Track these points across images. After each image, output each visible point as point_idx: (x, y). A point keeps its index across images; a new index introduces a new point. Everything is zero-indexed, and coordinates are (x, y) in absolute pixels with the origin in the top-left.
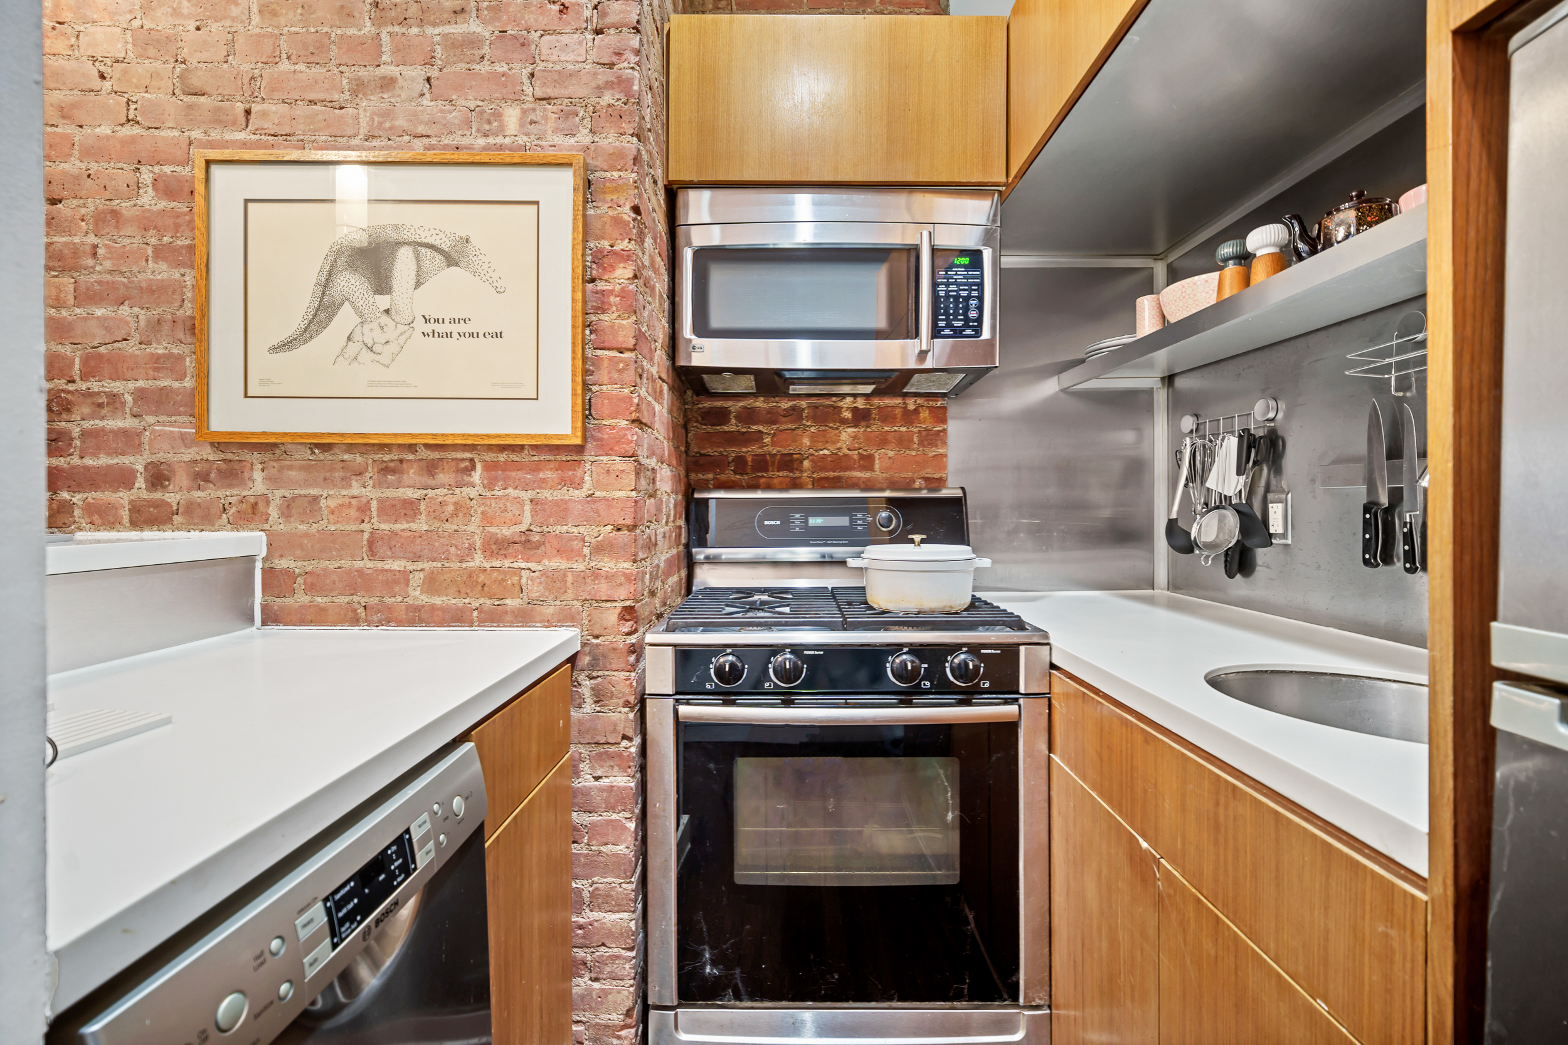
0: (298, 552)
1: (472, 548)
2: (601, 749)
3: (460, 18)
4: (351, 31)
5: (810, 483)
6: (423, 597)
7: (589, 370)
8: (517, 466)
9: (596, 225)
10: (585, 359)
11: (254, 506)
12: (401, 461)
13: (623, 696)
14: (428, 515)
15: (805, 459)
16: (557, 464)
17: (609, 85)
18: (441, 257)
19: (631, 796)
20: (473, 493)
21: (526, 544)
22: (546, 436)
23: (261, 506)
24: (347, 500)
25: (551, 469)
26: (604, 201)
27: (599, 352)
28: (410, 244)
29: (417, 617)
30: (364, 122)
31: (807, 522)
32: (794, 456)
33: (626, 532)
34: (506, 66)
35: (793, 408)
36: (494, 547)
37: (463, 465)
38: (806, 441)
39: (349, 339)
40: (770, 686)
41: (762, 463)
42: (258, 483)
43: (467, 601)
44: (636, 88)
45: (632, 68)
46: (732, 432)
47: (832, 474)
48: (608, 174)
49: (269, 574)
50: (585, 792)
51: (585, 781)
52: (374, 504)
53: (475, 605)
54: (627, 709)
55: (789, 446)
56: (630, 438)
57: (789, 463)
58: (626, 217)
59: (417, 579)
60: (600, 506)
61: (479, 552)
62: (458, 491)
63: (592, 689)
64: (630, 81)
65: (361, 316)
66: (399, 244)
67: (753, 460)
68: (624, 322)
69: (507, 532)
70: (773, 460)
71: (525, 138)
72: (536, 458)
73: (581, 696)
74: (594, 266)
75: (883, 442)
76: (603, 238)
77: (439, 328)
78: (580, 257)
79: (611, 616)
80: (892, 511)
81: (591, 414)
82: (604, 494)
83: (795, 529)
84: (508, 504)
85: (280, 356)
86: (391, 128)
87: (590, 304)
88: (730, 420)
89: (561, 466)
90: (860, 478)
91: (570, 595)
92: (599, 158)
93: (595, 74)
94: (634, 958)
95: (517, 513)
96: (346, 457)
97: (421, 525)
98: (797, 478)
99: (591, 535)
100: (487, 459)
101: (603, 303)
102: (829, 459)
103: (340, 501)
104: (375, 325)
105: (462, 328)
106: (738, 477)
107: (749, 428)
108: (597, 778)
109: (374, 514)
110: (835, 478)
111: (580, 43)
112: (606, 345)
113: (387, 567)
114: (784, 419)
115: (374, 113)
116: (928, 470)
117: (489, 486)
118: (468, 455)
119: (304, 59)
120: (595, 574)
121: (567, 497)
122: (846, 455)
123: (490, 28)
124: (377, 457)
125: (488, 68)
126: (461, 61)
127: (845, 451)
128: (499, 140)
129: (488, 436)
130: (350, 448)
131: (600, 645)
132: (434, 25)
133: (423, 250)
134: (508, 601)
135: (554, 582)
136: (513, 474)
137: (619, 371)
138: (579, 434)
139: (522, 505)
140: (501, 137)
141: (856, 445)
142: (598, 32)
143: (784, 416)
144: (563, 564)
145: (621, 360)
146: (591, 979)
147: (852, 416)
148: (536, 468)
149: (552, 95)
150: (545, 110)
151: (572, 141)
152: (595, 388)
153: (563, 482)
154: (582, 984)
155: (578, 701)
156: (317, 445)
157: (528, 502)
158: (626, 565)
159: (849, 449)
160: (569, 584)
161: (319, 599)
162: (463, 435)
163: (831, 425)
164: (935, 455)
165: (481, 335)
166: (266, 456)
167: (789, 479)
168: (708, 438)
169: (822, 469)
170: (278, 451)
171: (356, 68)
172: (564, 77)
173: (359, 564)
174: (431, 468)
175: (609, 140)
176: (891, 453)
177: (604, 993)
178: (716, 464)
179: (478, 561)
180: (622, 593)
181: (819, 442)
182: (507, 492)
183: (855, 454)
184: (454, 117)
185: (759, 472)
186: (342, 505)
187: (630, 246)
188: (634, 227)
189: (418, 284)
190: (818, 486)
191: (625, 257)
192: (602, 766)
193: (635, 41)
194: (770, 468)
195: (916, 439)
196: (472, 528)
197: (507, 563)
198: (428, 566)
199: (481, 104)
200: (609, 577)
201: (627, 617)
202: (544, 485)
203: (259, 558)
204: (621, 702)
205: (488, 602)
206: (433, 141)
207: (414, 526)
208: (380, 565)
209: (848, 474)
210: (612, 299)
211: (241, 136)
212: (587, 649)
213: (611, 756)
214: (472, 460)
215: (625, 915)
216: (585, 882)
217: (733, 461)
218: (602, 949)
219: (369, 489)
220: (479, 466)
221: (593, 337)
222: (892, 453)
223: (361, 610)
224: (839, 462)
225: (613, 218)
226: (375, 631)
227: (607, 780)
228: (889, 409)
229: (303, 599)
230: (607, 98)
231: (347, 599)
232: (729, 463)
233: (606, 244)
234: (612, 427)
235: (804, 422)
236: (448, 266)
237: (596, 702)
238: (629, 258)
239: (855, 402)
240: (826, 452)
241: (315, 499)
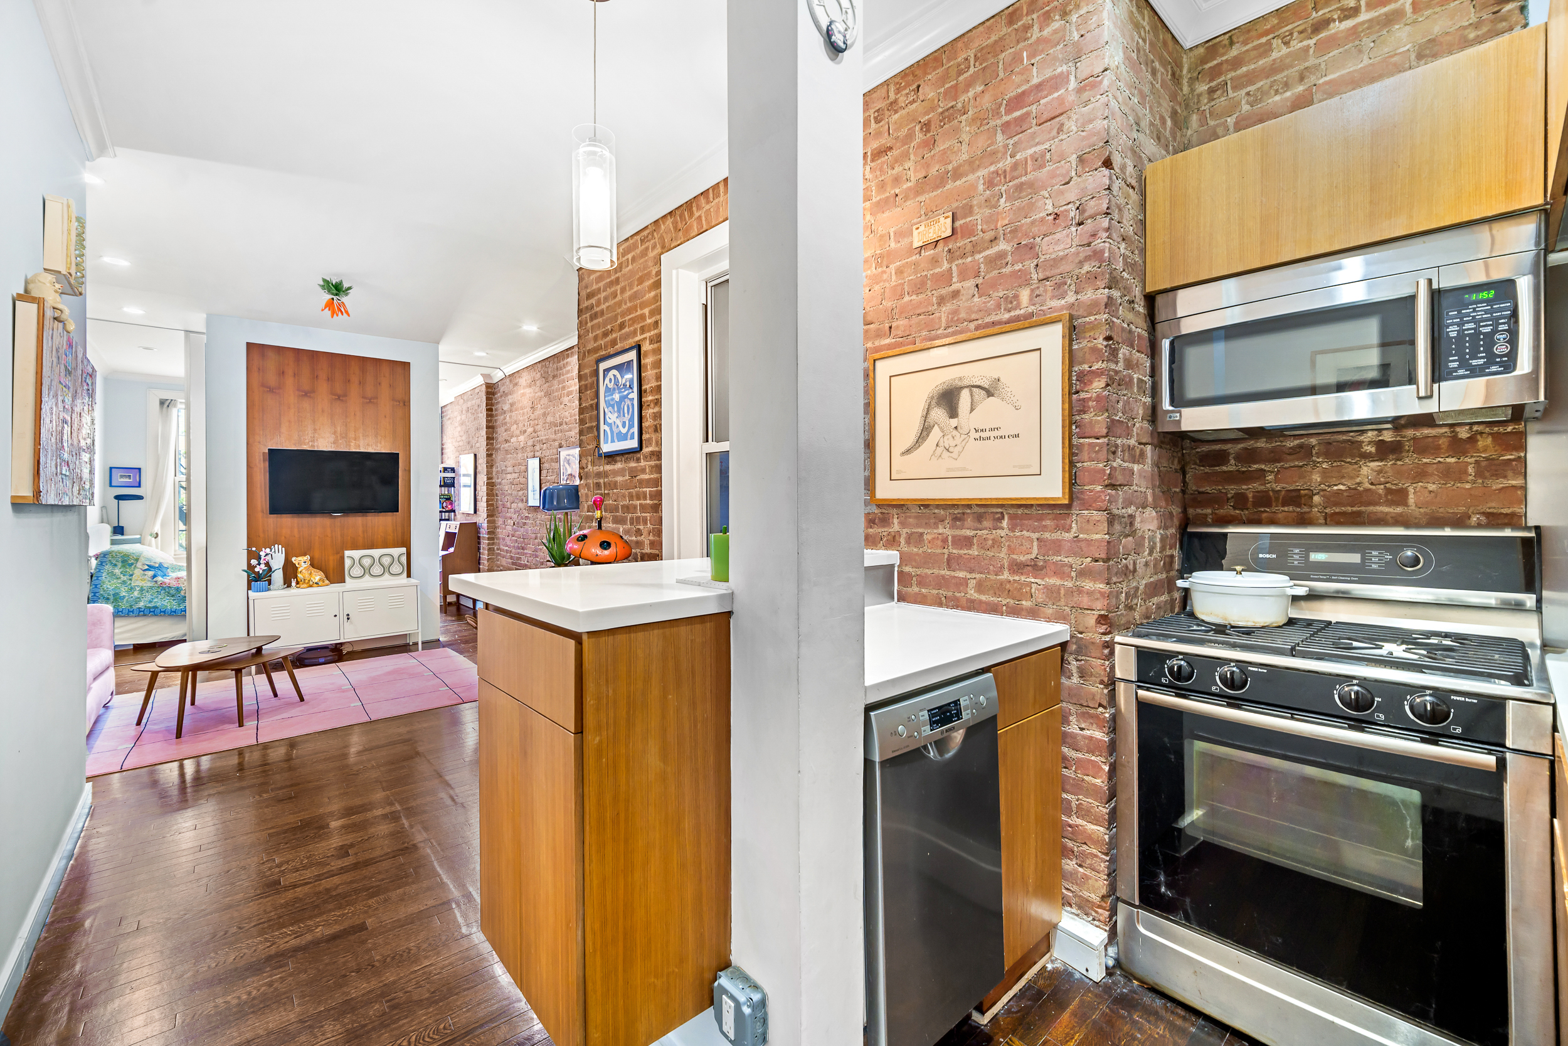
0: (914, 563)
1: (1002, 567)
2: (1084, 709)
3: (994, 244)
4: (938, 270)
5: (1322, 518)
6: (975, 595)
7: (1075, 453)
8: (1029, 517)
9: (1079, 355)
10: (1071, 446)
11: (894, 537)
12: (964, 513)
13: (1099, 677)
14: (978, 546)
15: (1315, 495)
16: (1054, 516)
17: (1087, 258)
18: (984, 392)
19: (1105, 747)
20: (1003, 533)
21: (1035, 567)
22: (1046, 499)
23: (897, 537)
24: (937, 536)
25: (1050, 519)
26: (1085, 338)
27: (1082, 440)
28: (967, 387)
29: (972, 606)
30: (944, 320)
31: (1307, 557)
32: (1302, 492)
33: (1102, 563)
34: (1021, 265)
35: (1301, 446)
36: (1015, 567)
37: (997, 516)
38: (1316, 477)
39: (937, 445)
40: (1216, 689)
41: (1264, 499)
42: (896, 526)
43: (1000, 599)
44: (1106, 255)
45: (1104, 242)
46: (1231, 471)
47: (1349, 509)
48: (1087, 319)
49: (900, 573)
50: (1073, 736)
51: (1073, 728)
52: (950, 538)
53: (1004, 602)
54: (1102, 686)
55: (1296, 482)
56: (1103, 498)
57: (1295, 498)
58: (1100, 346)
59: (972, 583)
60: (1083, 544)
61: (1007, 570)
62: (994, 532)
63: (1078, 668)
64: (1102, 251)
65: (943, 432)
66: (962, 388)
67: (1254, 497)
68: (1099, 418)
69: (1023, 558)
70: (1277, 495)
71: (1033, 307)
72: (1040, 512)
73: (1070, 671)
74: (1078, 383)
75: (1421, 475)
76: (1084, 363)
77: (984, 435)
78: (1067, 381)
79: (1091, 620)
80: (1419, 550)
81: (1076, 482)
82: (1085, 536)
83: (1293, 563)
84: (1024, 541)
85: (906, 457)
86: (957, 320)
87: (1075, 409)
88: (1229, 461)
89: (1056, 518)
90: (1387, 513)
91: (1062, 602)
92: (1081, 310)
93: (1078, 253)
94: (1107, 861)
95: (1029, 547)
96: (936, 511)
97: (974, 552)
98: (1305, 513)
99: (1076, 564)
100: (1011, 512)
101: (1084, 406)
102: (1345, 494)
103: (933, 536)
104: (950, 436)
105: (996, 433)
106: (1238, 512)
107: (1250, 467)
108: (1082, 729)
109: (950, 544)
110: (1353, 513)
111: (1068, 236)
112: (1086, 435)
113: (956, 575)
114: (1289, 457)
115: (949, 313)
116: (1493, 505)
117: (1012, 529)
118: (1000, 510)
119: (915, 292)
120: (1080, 590)
121: (1060, 538)
122: (1367, 490)
123: (1012, 244)
124: (951, 511)
125: (1010, 269)
126: (995, 269)
127: (1367, 485)
128: (1018, 312)
129: (1011, 499)
130: (938, 506)
131: (1082, 638)
132: (980, 252)
133: (974, 390)
134: (1024, 602)
135: (1053, 593)
136: (1026, 522)
137: (1096, 452)
138: (1067, 497)
139: (1032, 542)
140: (1018, 310)
141: (1382, 479)
142: (1080, 224)
143: (1290, 454)
144: (1058, 582)
145: (1097, 444)
146: (1077, 864)
147: (1376, 450)
148: (1040, 518)
149: (1050, 275)
150: (1045, 286)
151: (1063, 302)
152: (1079, 465)
153: (1057, 528)
154: (1070, 865)
155: (1068, 674)
156: (922, 505)
157: (1036, 540)
158: (1101, 586)
159: (1372, 484)
160: (1062, 595)
161: (923, 590)
162: (996, 499)
163: (1349, 460)
164: (1503, 488)
165: (1007, 437)
166: (899, 511)
167: (1295, 514)
168: (1206, 478)
169: (1336, 504)
170: (904, 508)
171: (939, 290)
172: (1057, 261)
173: (943, 572)
174: (979, 518)
175: (1089, 295)
176: (1432, 487)
177: (1086, 878)
178: (1216, 500)
179: (1006, 575)
180: (1098, 605)
181: (1333, 477)
182: (1023, 533)
183: (1380, 489)
184: (991, 304)
185: (1261, 507)
186: (934, 538)
187: (1103, 366)
188: (1106, 351)
189: (972, 410)
190: (1331, 520)
191: (1099, 373)
192: (1085, 722)
193: (1105, 223)
194: (1274, 504)
195: (1471, 470)
196: (1002, 555)
197: (1023, 578)
198: (978, 576)
199: (1006, 292)
200: (1090, 593)
201: (1103, 622)
202: (1045, 529)
203: (896, 565)
204: (1098, 680)
205: (1012, 602)
206: (980, 322)
207: (970, 552)
208: (953, 574)
209: (1371, 508)
210: (1090, 403)
211: (888, 341)
212: (1074, 640)
213: (1092, 716)
214: (1002, 513)
215: (1102, 829)
216: (1073, 797)
217: (1232, 497)
218: (1085, 846)
219: (947, 529)
220: (1006, 517)
221: (1078, 430)
222: (1434, 486)
223: (943, 599)
224: (1357, 496)
225: (1090, 348)
226: (950, 611)
227: (1088, 732)
228: (1430, 440)
229: (916, 589)
230: (1087, 268)
231: (937, 592)
232: (1228, 499)
233: (1086, 367)
234: (1090, 491)
235: (1314, 458)
236: (988, 397)
237: (1080, 677)
238: (1102, 374)
239: (1380, 436)
240: (1342, 487)
241: (922, 534)
